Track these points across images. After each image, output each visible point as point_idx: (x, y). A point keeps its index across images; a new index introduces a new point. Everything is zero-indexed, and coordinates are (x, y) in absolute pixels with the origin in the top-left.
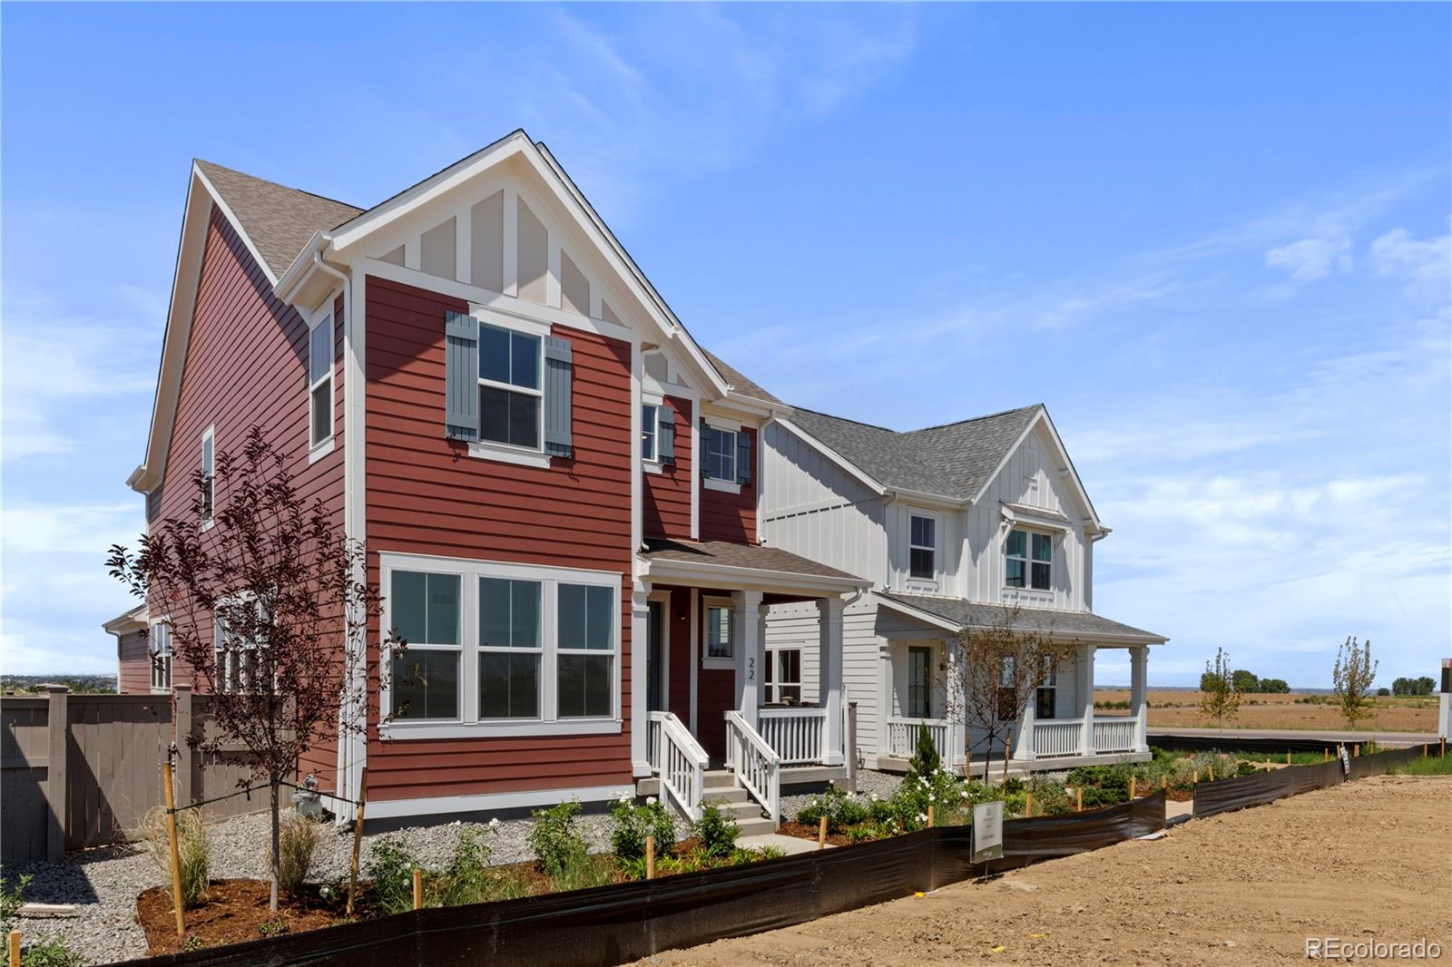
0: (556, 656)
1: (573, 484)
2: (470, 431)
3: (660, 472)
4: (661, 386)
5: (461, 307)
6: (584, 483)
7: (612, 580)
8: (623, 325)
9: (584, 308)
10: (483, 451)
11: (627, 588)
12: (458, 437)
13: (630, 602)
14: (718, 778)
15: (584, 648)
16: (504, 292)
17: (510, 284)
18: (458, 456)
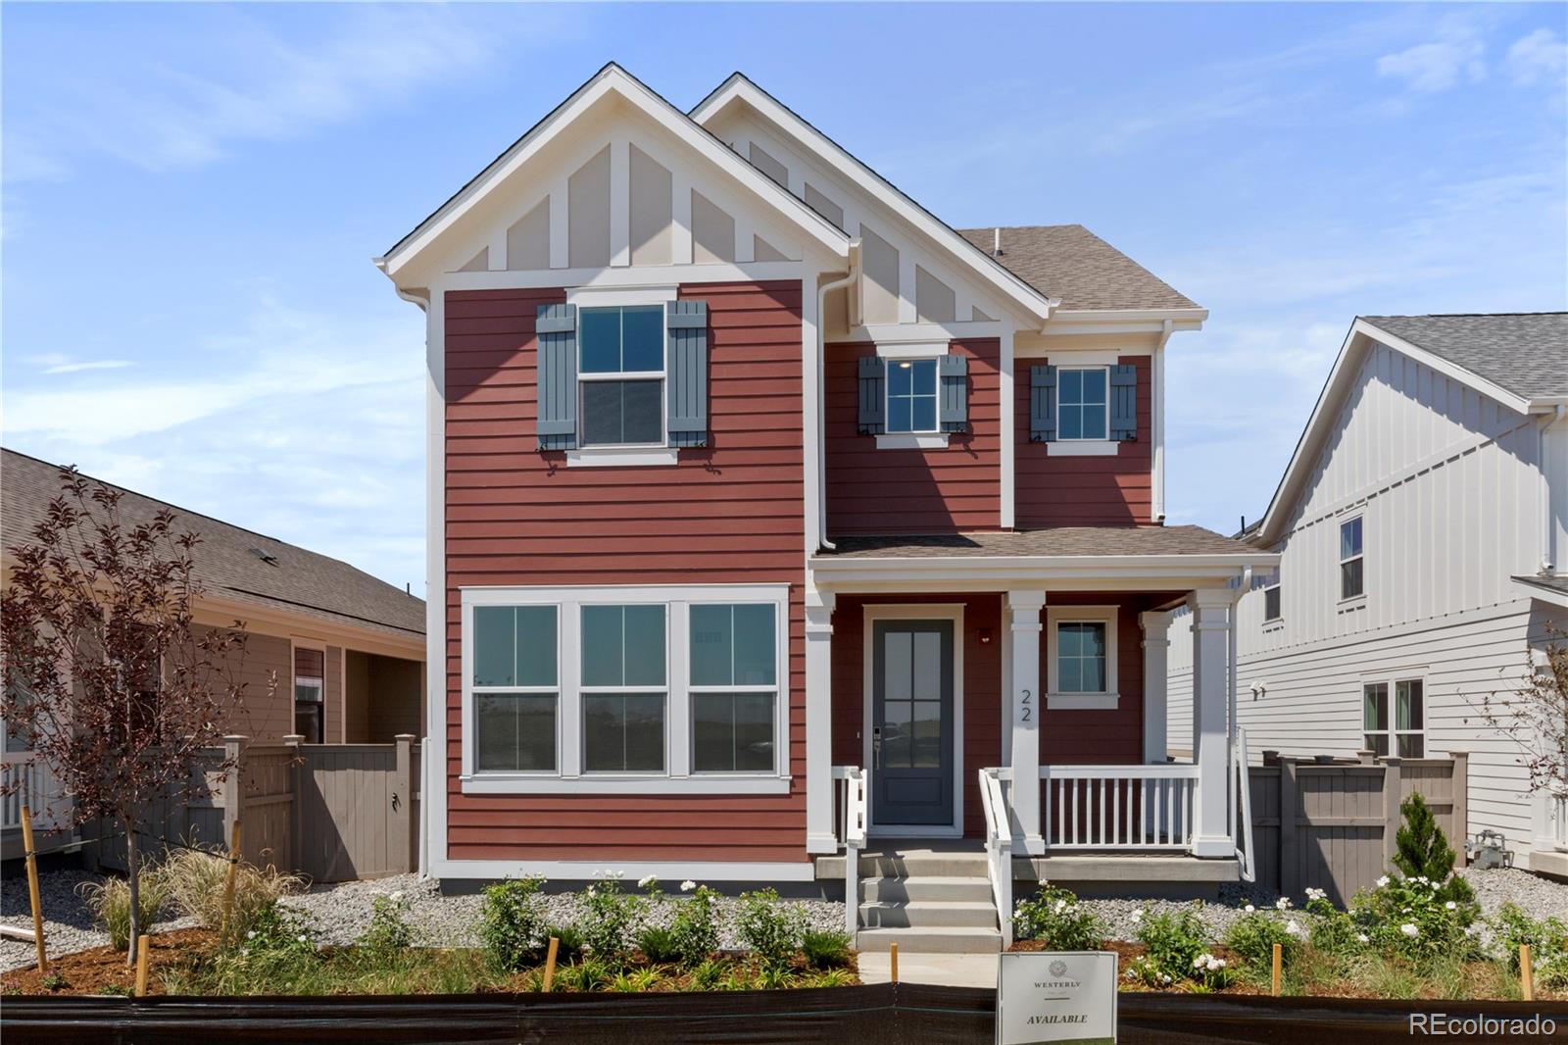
0: (687, 696)
1: (716, 478)
2: (568, 437)
3: (945, 445)
4: (947, 329)
5: (557, 296)
6: (728, 475)
7: (775, 595)
8: (789, 260)
9: (725, 252)
10: (586, 458)
11: (796, 603)
12: (552, 446)
13: (804, 621)
14: (956, 863)
15: (730, 684)
16: (612, 265)
17: (620, 250)
18: (554, 469)
